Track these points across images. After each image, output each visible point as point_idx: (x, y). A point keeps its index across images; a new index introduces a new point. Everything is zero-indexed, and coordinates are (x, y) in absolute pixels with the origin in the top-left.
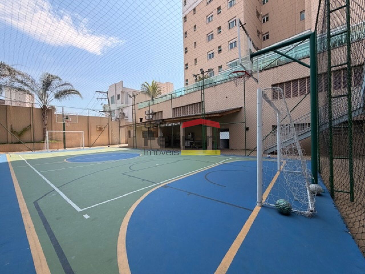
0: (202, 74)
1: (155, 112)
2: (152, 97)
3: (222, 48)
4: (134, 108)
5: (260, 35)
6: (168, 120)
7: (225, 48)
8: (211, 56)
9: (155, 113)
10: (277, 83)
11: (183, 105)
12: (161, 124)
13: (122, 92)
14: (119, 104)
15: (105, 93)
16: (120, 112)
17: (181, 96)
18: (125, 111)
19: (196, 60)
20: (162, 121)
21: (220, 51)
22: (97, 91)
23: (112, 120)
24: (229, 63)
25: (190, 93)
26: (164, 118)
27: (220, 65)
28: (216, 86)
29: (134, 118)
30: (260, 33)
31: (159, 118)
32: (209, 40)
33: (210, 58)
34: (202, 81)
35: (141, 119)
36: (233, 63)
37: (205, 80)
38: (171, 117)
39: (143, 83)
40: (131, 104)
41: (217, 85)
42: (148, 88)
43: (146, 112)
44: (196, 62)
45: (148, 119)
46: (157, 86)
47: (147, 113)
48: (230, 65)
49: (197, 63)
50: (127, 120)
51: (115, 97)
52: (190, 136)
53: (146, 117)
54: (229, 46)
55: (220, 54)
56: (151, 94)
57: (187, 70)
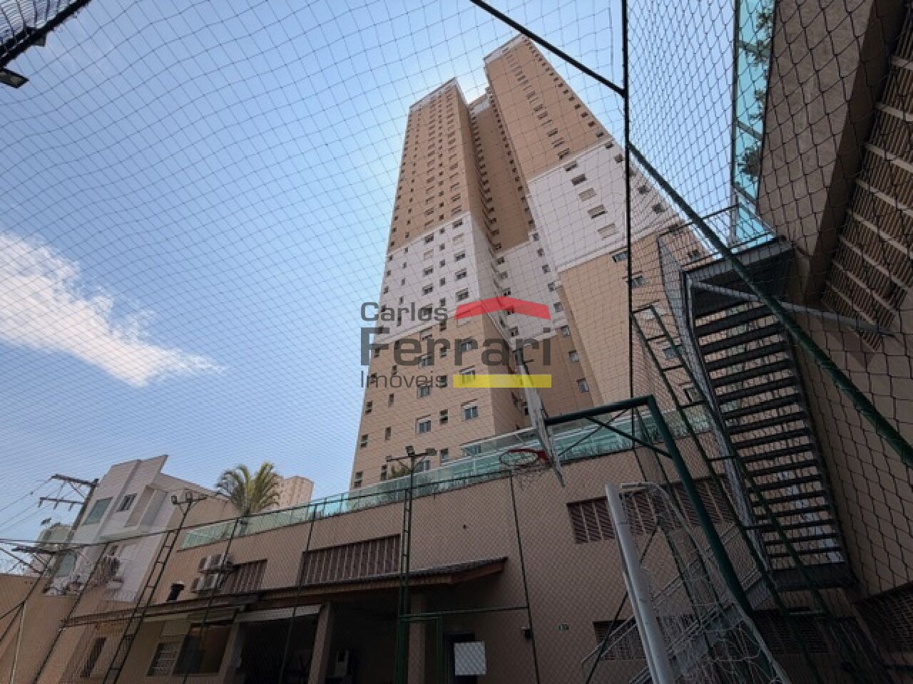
0: (410, 459)
1: (236, 562)
2: (244, 510)
3: (449, 415)
4: (169, 543)
5: (519, 403)
6: (279, 596)
7: (455, 415)
8: (425, 427)
9: (238, 567)
10: (576, 500)
11: (338, 543)
12: (249, 609)
13: (149, 489)
14: (116, 526)
15: (86, 483)
16: (106, 555)
17: (337, 515)
18: (125, 556)
19: (388, 430)
20: (255, 597)
21: (444, 420)
22: (57, 477)
23: (46, 590)
24: (466, 446)
25: (366, 508)
26: (265, 586)
27: (445, 447)
28: (437, 496)
29: (152, 583)
30: (517, 401)
31: (244, 585)
32: (422, 396)
33: (422, 430)
34: (409, 476)
35: (177, 589)
36: (475, 447)
37: (415, 474)
38: (292, 584)
39: (231, 468)
40: (164, 529)
41: (440, 493)
42: (241, 484)
43: (203, 561)
44: (389, 435)
45: (201, 592)
46: (270, 481)
47: (206, 567)
48: (467, 449)
49: (391, 437)
50: (116, 590)
51: (113, 501)
52: (345, 664)
53: (196, 581)
54: (464, 414)
55: (444, 426)
56: (246, 504)
57: (364, 449)
